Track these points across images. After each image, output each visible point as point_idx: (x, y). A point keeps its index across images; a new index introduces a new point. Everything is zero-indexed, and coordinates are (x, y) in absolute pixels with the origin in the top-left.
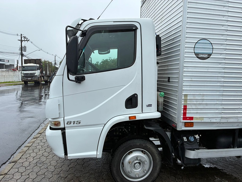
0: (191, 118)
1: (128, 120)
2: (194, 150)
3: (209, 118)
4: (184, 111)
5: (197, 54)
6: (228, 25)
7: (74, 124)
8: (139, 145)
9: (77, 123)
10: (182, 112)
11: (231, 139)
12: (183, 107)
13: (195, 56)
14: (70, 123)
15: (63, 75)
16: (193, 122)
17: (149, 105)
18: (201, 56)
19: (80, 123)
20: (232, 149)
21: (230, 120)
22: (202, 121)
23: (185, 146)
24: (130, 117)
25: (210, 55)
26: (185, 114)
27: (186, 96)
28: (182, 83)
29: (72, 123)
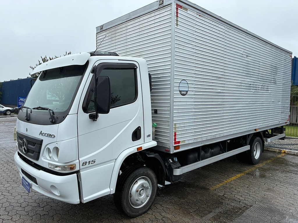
0: (179, 142)
1: (136, 151)
2: (179, 168)
3: (188, 140)
4: (174, 137)
5: (180, 91)
6: (196, 70)
7: (89, 164)
8: (143, 173)
9: (92, 162)
10: (174, 138)
11: (197, 155)
12: (174, 134)
13: (179, 93)
14: (86, 164)
15: (77, 114)
16: (179, 146)
17: (148, 135)
18: (183, 93)
19: (94, 162)
20: (199, 162)
21: (199, 140)
22: (185, 143)
23: (172, 166)
24: (138, 149)
25: (187, 92)
26: (175, 139)
27: (175, 124)
28: (173, 114)
29: (88, 163)
